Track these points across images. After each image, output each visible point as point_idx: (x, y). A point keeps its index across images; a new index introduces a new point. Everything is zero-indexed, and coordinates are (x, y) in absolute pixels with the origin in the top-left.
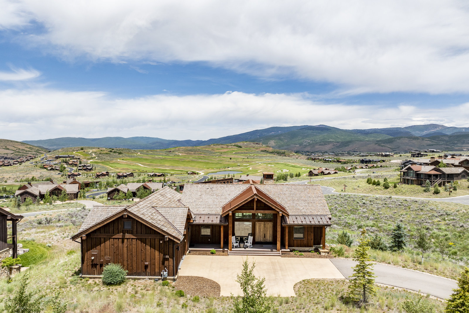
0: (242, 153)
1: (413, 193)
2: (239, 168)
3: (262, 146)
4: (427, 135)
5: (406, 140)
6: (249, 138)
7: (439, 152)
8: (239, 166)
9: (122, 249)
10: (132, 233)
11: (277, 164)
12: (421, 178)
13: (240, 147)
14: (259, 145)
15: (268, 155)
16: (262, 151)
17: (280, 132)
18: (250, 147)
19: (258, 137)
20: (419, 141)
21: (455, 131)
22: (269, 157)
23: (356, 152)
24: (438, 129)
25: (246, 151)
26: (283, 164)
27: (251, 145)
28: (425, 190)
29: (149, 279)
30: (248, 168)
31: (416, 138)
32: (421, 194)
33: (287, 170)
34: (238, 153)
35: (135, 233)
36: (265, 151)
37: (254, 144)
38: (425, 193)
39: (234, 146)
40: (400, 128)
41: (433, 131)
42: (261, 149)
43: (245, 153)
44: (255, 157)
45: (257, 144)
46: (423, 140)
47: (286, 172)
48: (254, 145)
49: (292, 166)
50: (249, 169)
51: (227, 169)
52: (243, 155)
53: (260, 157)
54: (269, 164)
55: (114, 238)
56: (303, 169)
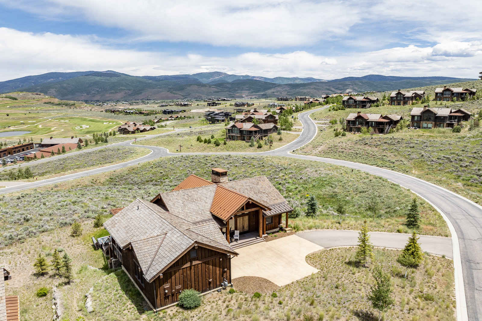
0: (20, 107)
1: (241, 149)
2: (25, 127)
3: (44, 97)
4: (213, 82)
5: (195, 88)
6: (20, 86)
7: (229, 100)
8: (23, 124)
9: (190, 275)
10: (198, 260)
11: (71, 118)
12: (243, 134)
13: (16, 99)
14: (40, 96)
15: (55, 107)
16: (45, 103)
17: (60, 78)
18: (29, 99)
19: (33, 84)
20: (207, 88)
21: (235, 79)
22: (56, 110)
23: (149, 100)
24: (221, 76)
25: (24, 104)
26: (78, 118)
27: (29, 97)
28: (251, 145)
29: (213, 292)
30: (37, 125)
31: (204, 85)
32: (248, 148)
33: (87, 125)
34: (15, 107)
35: (200, 258)
36: (49, 103)
37: (33, 94)
38: (250, 148)
39: (6, 97)
40: (189, 75)
41: (218, 79)
42: (44, 100)
43: (23, 106)
44: (40, 111)
45: (37, 94)
46: (210, 87)
47: (87, 128)
48: (34, 96)
49: (91, 121)
50: (38, 127)
51: (7, 129)
52: (22, 109)
53: (46, 110)
54: (62, 119)
55: (183, 269)
56: (105, 123)
